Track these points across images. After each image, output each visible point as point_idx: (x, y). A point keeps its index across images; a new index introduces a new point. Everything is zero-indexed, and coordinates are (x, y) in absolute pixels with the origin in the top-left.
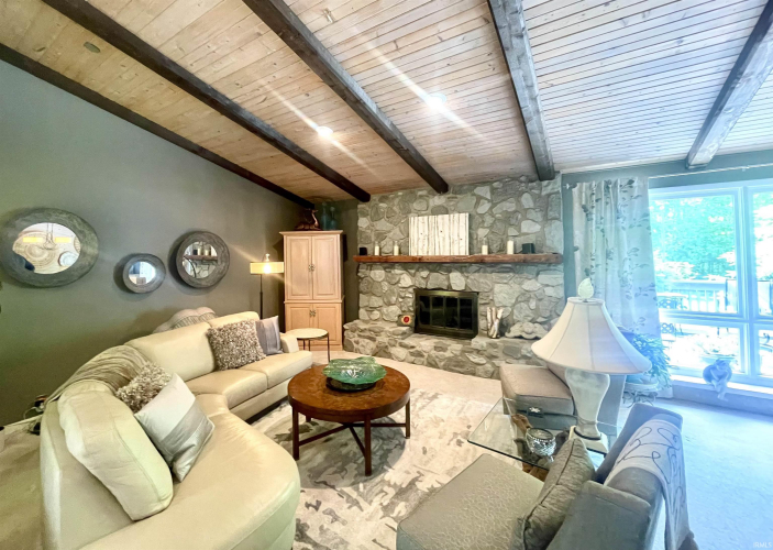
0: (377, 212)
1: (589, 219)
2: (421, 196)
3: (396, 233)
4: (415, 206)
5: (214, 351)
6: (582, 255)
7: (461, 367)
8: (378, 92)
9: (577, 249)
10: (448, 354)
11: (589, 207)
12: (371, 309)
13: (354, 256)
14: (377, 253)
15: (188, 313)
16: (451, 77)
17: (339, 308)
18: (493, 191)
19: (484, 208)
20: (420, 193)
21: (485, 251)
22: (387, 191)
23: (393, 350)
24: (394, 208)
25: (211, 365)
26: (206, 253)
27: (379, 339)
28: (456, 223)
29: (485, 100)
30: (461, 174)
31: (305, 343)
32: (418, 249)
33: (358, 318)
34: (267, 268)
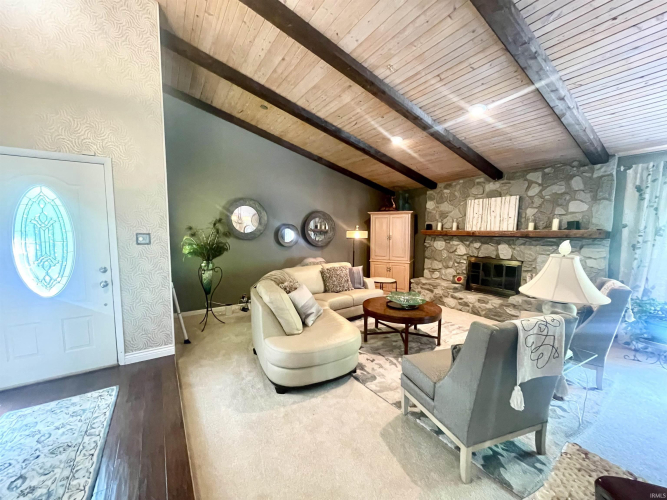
0: (441, 198)
1: (641, 198)
2: (478, 183)
3: (455, 213)
4: (474, 191)
5: (324, 281)
6: (630, 232)
7: (500, 316)
8: (432, 110)
9: (625, 226)
10: (489, 306)
11: (643, 187)
12: (433, 271)
13: (422, 229)
14: (439, 228)
15: (311, 260)
16: (486, 92)
17: (407, 267)
18: (544, 176)
19: (534, 191)
20: (478, 180)
21: (531, 227)
22: (451, 179)
23: (446, 300)
24: (456, 193)
25: (322, 289)
26: (323, 227)
27: (436, 291)
28: (507, 205)
29: (521, 104)
30: (513, 163)
31: (381, 286)
32: (473, 224)
33: (423, 276)
34: (358, 235)
